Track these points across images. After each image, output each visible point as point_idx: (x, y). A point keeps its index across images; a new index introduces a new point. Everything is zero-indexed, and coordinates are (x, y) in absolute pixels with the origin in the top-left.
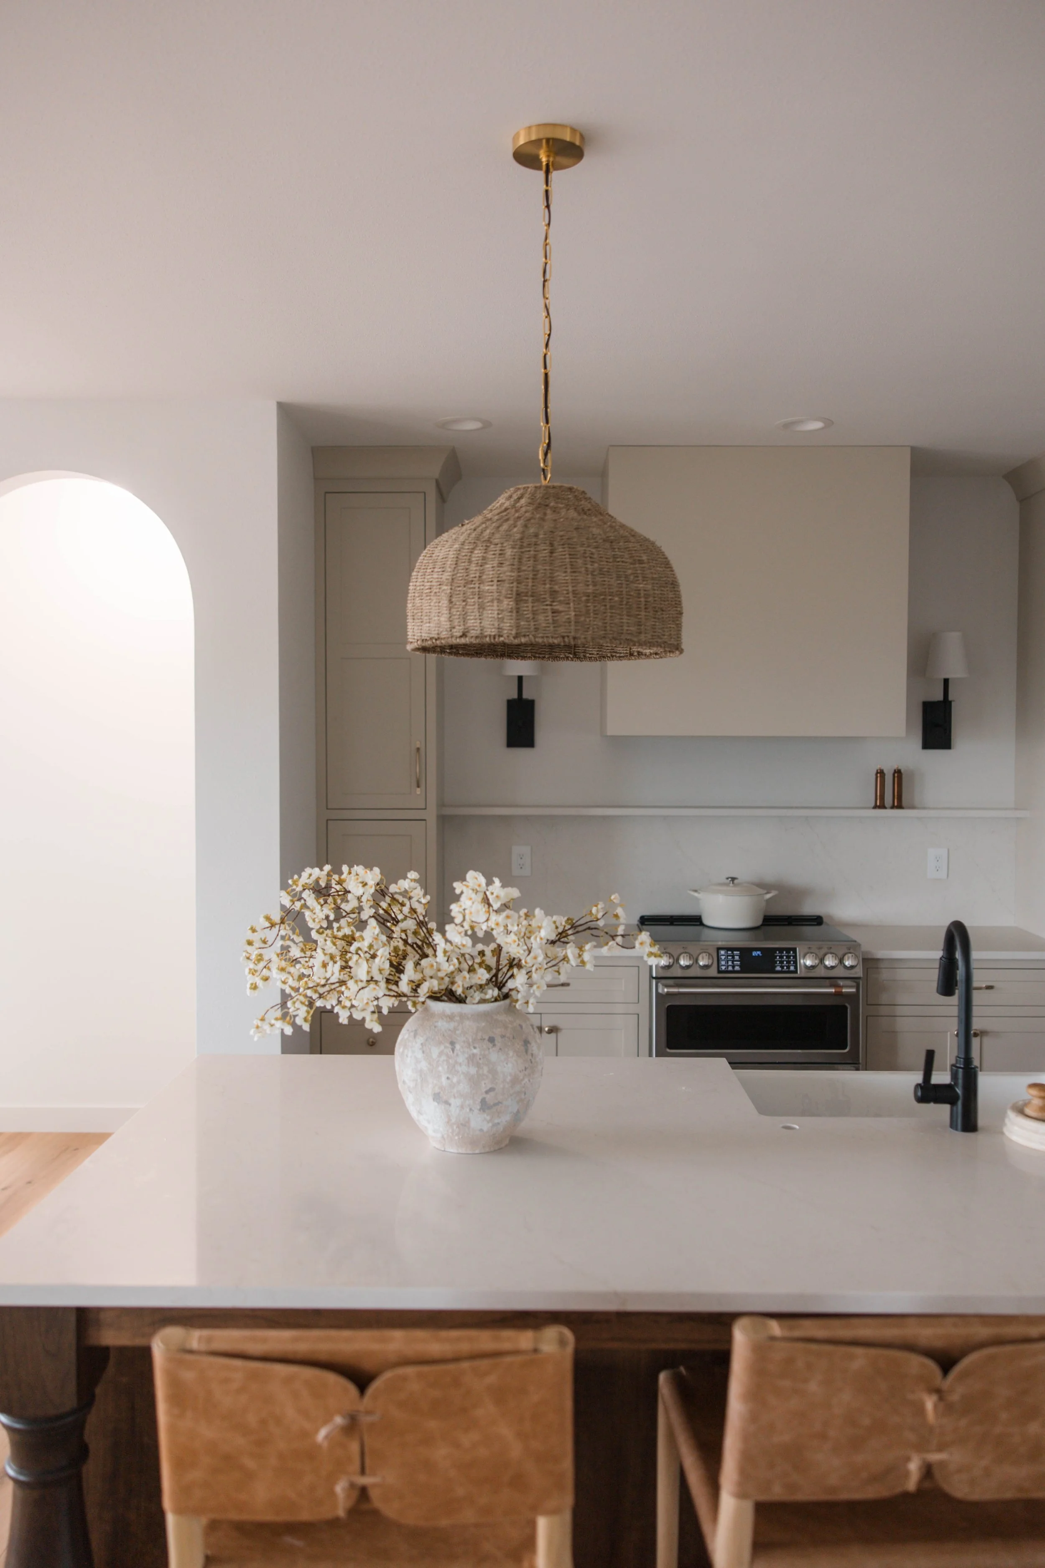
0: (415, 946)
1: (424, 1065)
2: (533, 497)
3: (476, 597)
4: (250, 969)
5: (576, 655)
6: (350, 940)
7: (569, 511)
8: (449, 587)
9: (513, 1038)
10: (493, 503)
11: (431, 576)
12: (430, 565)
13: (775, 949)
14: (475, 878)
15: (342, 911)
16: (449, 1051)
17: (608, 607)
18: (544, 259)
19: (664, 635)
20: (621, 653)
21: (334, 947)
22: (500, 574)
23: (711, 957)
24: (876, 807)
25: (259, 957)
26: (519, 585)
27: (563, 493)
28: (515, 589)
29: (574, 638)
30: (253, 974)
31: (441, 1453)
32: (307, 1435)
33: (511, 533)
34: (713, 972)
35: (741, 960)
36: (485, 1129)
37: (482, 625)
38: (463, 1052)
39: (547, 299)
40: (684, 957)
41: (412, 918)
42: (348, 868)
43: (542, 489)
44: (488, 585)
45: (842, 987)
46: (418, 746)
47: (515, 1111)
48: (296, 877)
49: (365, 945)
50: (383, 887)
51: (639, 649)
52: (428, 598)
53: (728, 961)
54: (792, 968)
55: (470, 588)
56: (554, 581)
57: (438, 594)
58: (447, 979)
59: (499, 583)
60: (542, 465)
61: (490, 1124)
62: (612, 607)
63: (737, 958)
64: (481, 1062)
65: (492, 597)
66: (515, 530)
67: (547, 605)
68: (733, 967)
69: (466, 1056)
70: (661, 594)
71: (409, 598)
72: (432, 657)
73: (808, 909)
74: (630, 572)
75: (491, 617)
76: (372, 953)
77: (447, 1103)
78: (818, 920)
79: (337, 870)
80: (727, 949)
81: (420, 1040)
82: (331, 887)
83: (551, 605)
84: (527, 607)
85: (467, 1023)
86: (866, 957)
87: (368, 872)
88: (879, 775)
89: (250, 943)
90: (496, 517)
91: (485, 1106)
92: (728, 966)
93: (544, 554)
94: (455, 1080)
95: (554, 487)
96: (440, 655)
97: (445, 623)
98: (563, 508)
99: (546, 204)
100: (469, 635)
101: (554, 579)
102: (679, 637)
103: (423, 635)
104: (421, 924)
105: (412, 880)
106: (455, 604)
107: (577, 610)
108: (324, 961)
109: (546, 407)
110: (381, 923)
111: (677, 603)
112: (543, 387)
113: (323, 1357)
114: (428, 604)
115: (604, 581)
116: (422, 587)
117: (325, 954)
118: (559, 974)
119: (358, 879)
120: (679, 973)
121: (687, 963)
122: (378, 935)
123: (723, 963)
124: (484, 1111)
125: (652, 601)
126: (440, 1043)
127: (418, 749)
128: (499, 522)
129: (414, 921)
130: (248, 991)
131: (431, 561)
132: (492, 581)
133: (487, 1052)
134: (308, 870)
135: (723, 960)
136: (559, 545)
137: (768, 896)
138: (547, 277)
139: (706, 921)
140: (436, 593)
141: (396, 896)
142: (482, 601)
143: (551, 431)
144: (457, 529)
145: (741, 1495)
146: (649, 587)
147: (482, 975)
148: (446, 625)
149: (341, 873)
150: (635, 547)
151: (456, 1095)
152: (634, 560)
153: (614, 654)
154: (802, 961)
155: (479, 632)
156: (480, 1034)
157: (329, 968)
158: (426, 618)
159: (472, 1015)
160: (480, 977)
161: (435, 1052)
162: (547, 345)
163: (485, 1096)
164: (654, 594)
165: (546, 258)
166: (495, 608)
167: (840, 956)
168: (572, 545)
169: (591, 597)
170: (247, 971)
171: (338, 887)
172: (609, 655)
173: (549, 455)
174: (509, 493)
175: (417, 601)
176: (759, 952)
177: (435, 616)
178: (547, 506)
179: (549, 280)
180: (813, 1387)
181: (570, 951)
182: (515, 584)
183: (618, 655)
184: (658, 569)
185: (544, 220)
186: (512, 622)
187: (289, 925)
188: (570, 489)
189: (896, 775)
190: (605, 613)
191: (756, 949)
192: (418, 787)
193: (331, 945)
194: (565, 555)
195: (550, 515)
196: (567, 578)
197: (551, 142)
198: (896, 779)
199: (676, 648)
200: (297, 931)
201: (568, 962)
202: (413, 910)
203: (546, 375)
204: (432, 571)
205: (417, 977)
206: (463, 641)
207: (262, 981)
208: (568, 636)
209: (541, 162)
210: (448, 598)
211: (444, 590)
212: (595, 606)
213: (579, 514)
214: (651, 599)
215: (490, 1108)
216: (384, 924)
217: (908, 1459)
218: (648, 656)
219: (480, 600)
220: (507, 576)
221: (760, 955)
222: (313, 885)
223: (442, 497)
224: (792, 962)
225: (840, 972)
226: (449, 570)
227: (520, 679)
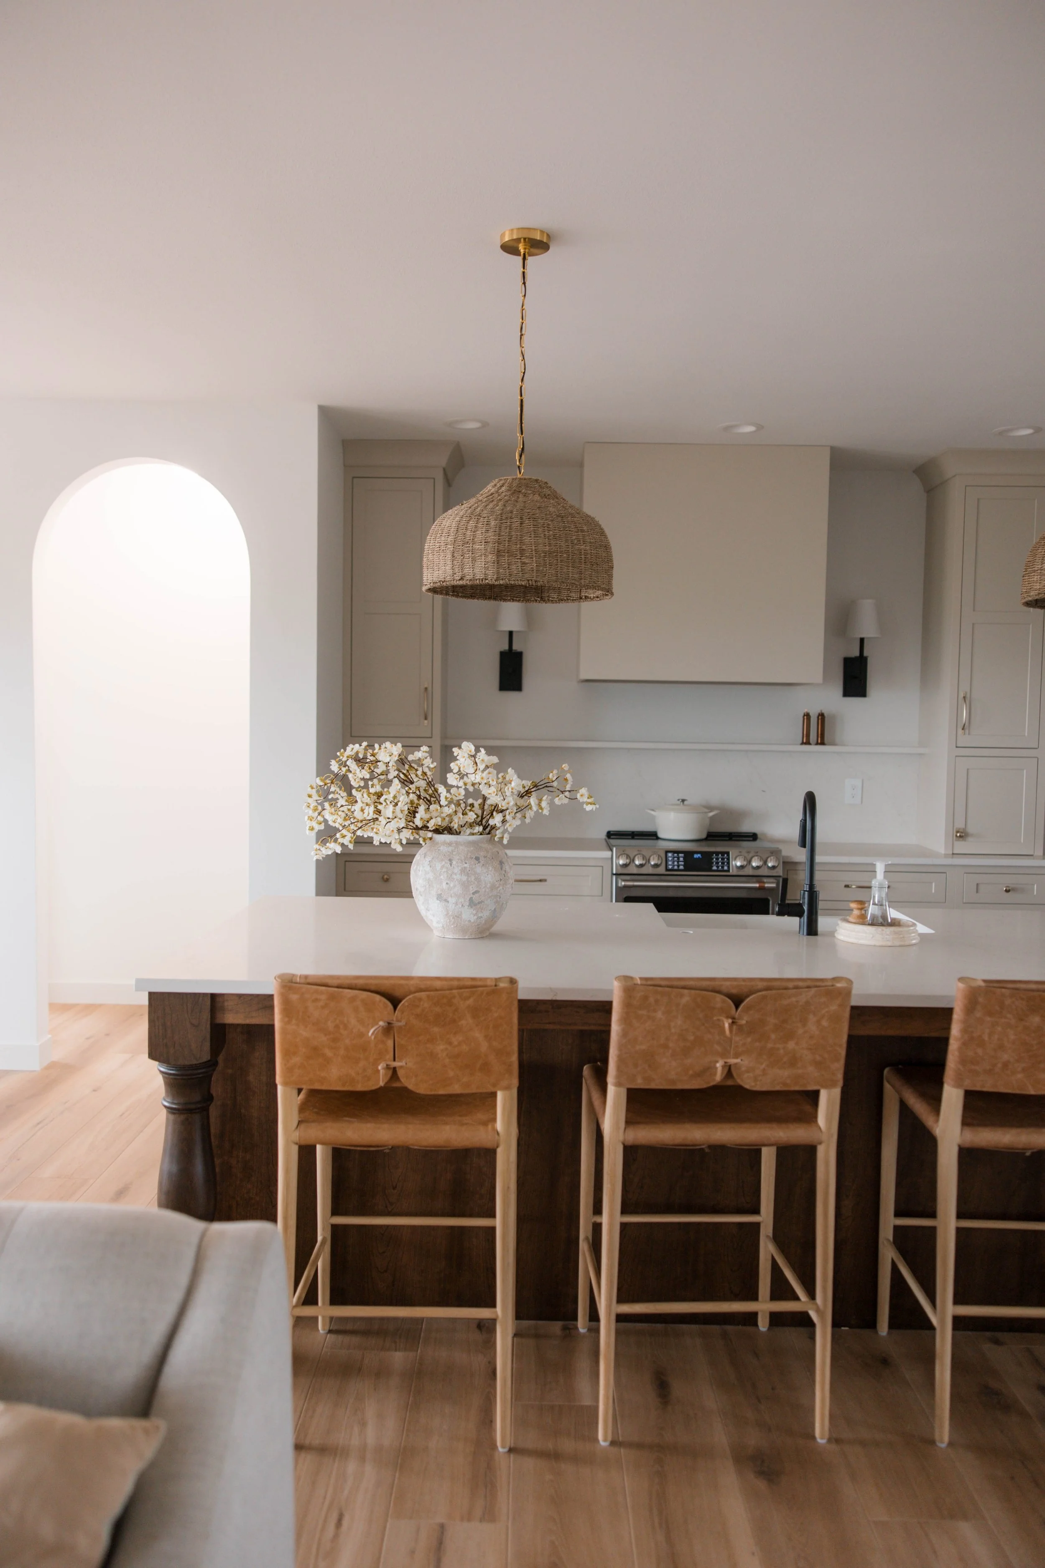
0: (425, 799)
1: (431, 876)
2: (510, 486)
3: (471, 553)
4: (309, 817)
5: (542, 599)
6: (379, 795)
7: (535, 496)
8: (452, 546)
9: (492, 858)
10: (483, 489)
11: (440, 539)
12: (440, 531)
13: (713, 853)
14: (468, 747)
15: (375, 773)
16: (448, 865)
17: (559, 561)
18: (521, 320)
19: (599, 581)
20: (574, 597)
21: (369, 799)
22: (487, 537)
23: (660, 858)
24: (803, 743)
25: (315, 808)
26: (499, 545)
27: (531, 483)
28: (496, 548)
29: (536, 581)
30: (311, 820)
31: (440, 1048)
32: (362, 1035)
33: (495, 509)
34: (661, 870)
35: (685, 861)
36: (472, 921)
37: (474, 572)
38: (458, 866)
39: (523, 347)
40: (638, 858)
41: (424, 780)
42: (378, 746)
43: (517, 480)
44: (478, 545)
45: (764, 883)
46: (426, 686)
47: (493, 909)
48: (342, 750)
49: (390, 797)
50: (403, 757)
51: (586, 594)
52: (438, 554)
53: (674, 862)
54: (726, 868)
55: (467, 547)
56: (522, 543)
57: (445, 551)
58: (447, 819)
59: (486, 544)
60: (518, 463)
61: (476, 917)
62: (561, 561)
63: (681, 859)
64: (469, 872)
65: (480, 553)
66: (497, 508)
67: (518, 559)
68: (678, 866)
69: (460, 868)
70: (596, 553)
71: (425, 554)
72: (439, 598)
73: (746, 827)
74: (574, 537)
75: (480, 567)
76: (395, 801)
77: (446, 901)
78: (754, 837)
79: (371, 746)
80: (674, 852)
81: (428, 859)
82: (367, 758)
83: (520, 559)
84: (505, 560)
85: (461, 847)
86: (786, 860)
87: (394, 746)
88: (805, 717)
89: (310, 796)
90: (485, 499)
91: (472, 903)
92: (674, 866)
93: (516, 525)
94: (452, 885)
95: (525, 479)
96: (445, 596)
97: (449, 571)
98: (531, 493)
99: (523, 282)
100: (465, 579)
101: (523, 541)
102: (610, 583)
103: (434, 579)
104: (430, 784)
105: (423, 752)
106: (456, 558)
107: (538, 562)
108: (362, 807)
109: (521, 423)
110: (402, 782)
111: (609, 560)
112: (519, 409)
113: (373, 988)
114: (438, 558)
115: (557, 543)
116: (434, 547)
117: (363, 803)
118: (525, 818)
119: (386, 751)
120: (635, 870)
121: (641, 862)
122: (399, 789)
123: (670, 863)
124: (471, 907)
125: (589, 558)
126: (442, 860)
127: (426, 689)
128: (487, 502)
129: (425, 781)
130: (308, 832)
131: (440, 529)
132: (481, 542)
133: (474, 867)
134: (351, 746)
135: (670, 861)
136: (526, 518)
137: (711, 814)
138: (523, 332)
139: (660, 835)
140: (443, 550)
141: (413, 765)
142: (474, 556)
143: (524, 440)
144: (458, 507)
145: (618, 1084)
146: (588, 548)
147: (472, 816)
148: (450, 572)
149: (374, 749)
150: (578, 521)
151: (452, 895)
152: (578, 529)
153: (569, 598)
154: (734, 863)
155: (472, 576)
156: (469, 854)
157: (366, 811)
158: (436, 567)
159: (464, 843)
160: (470, 817)
161: (438, 866)
162: (522, 380)
163: (472, 896)
164: (592, 553)
165: (523, 319)
166: (483, 560)
167: (764, 858)
168: (535, 519)
169: (547, 554)
170: (306, 818)
171: (372, 758)
172: (565, 598)
173: (523, 456)
174: (495, 483)
175: (430, 556)
176: (699, 855)
177: (442, 566)
178: (520, 492)
179: (525, 334)
180: (659, 1015)
181: (533, 800)
182: (496, 544)
183: (571, 598)
184: (595, 536)
185: (522, 293)
186: (494, 570)
187: (337, 784)
188: (537, 481)
189: (820, 717)
190: (557, 565)
191: (697, 853)
192: (426, 719)
193: (367, 797)
194: (530, 525)
195: (521, 498)
196: (531, 541)
197: (527, 240)
198: (820, 721)
199: (608, 591)
200: (343, 788)
201: (531, 808)
202: (424, 774)
203: (522, 401)
204: (441, 536)
205: (426, 817)
206: (461, 583)
207: (317, 825)
208: (531, 580)
209: (521, 253)
210: (451, 554)
211: (449, 548)
212: (550, 560)
213: (542, 498)
214: (589, 556)
215: (475, 905)
216: (404, 783)
217: (717, 1062)
218: (592, 599)
219: (473, 555)
220: (491, 539)
221: (701, 857)
222: (354, 756)
223: (448, 482)
224: (726, 863)
225: (764, 872)
226: (453, 534)
227: (511, 633)
